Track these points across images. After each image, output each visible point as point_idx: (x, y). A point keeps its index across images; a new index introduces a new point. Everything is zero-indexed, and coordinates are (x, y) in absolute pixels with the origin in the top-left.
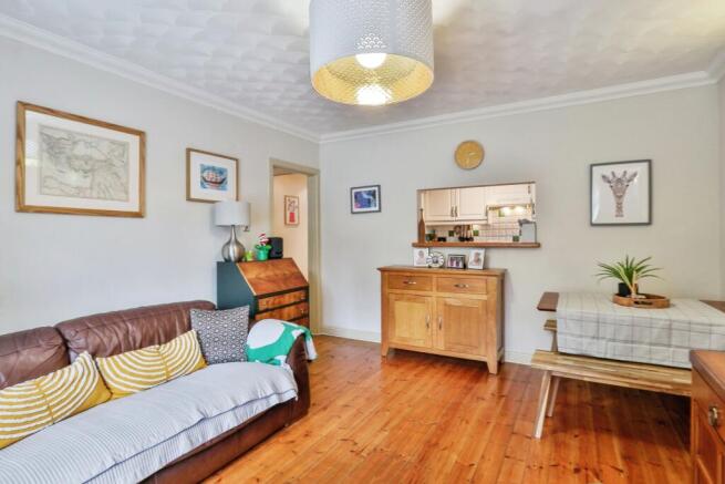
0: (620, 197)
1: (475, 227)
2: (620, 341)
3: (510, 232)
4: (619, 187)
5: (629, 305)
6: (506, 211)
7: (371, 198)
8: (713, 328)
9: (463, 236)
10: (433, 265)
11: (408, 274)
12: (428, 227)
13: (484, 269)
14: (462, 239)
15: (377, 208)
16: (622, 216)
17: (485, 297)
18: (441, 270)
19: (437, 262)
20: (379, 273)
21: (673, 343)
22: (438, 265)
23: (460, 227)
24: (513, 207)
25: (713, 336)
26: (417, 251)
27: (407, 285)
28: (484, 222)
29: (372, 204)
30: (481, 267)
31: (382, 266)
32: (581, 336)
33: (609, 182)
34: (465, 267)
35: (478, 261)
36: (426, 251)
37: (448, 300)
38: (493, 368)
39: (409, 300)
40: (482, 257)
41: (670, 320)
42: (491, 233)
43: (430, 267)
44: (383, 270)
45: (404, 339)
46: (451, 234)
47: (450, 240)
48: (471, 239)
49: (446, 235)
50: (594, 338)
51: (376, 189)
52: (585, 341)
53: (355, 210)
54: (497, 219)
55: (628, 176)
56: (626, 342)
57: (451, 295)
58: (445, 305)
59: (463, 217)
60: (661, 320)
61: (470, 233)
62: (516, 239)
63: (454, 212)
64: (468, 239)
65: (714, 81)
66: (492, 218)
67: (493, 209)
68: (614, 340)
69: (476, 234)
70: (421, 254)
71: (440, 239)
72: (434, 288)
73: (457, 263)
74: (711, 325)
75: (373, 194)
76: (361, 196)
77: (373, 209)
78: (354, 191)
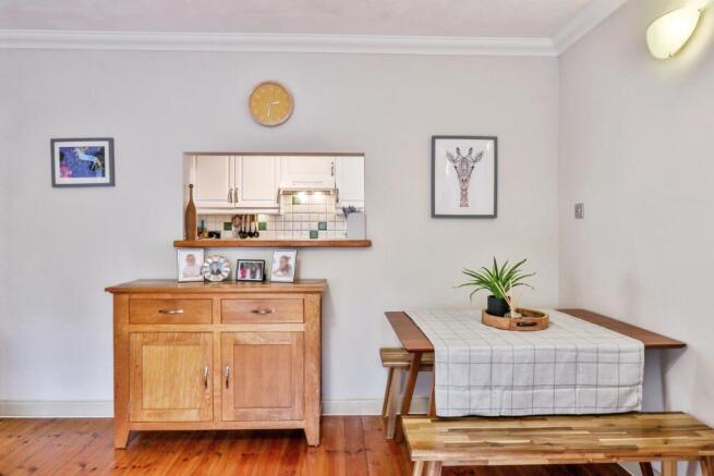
0: (464, 181)
1: (261, 218)
2: (519, 387)
3: (305, 226)
4: (464, 168)
5: (510, 328)
6: (302, 197)
7: (95, 160)
8: (622, 355)
9: (244, 228)
10: (212, 278)
11: (168, 296)
12: (200, 215)
13: (297, 281)
14: (243, 234)
15: (106, 180)
16: (467, 205)
17: (301, 328)
18: (227, 287)
19: (219, 272)
20: (111, 296)
21: (580, 382)
22: (221, 278)
23: (240, 216)
24: (310, 192)
25: (622, 367)
26: (183, 254)
27: (166, 316)
28: (276, 211)
29: (99, 171)
30: (291, 279)
31: (115, 282)
32: (469, 388)
33: (454, 161)
34: (264, 279)
35: (285, 268)
36: (198, 254)
37: (239, 336)
38: (312, 437)
39: (169, 341)
40: (292, 263)
41: (577, 350)
42: (281, 226)
43: (206, 281)
44: (116, 291)
45: (159, 412)
46: (227, 226)
47: (228, 235)
48: (255, 234)
49: (219, 228)
50: (485, 387)
51: (106, 144)
52: (475, 393)
53: (59, 180)
54: (291, 208)
55: (474, 155)
56: (526, 387)
57: (245, 327)
58: (236, 344)
59: (245, 204)
60: (566, 350)
61: (254, 226)
62: (313, 234)
63: (233, 196)
64: (251, 235)
65: (554, 54)
66: (286, 206)
67: (287, 193)
68: (512, 388)
69: (263, 227)
70: (191, 260)
71: (211, 234)
72: (217, 318)
73: (253, 274)
74: (619, 352)
75: (100, 153)
76: (74, 156)
77: (99, 180)
78: (58, 146)
